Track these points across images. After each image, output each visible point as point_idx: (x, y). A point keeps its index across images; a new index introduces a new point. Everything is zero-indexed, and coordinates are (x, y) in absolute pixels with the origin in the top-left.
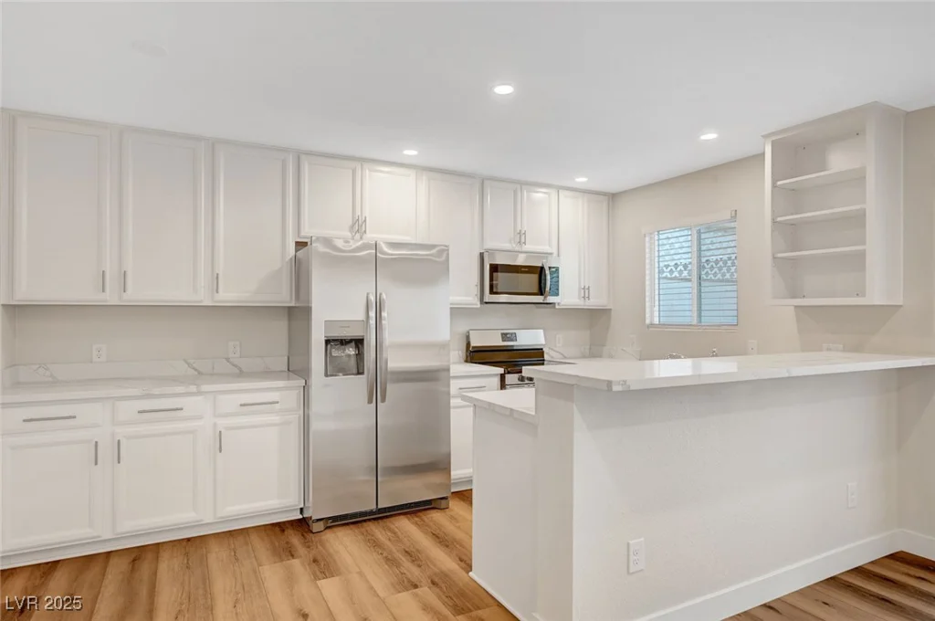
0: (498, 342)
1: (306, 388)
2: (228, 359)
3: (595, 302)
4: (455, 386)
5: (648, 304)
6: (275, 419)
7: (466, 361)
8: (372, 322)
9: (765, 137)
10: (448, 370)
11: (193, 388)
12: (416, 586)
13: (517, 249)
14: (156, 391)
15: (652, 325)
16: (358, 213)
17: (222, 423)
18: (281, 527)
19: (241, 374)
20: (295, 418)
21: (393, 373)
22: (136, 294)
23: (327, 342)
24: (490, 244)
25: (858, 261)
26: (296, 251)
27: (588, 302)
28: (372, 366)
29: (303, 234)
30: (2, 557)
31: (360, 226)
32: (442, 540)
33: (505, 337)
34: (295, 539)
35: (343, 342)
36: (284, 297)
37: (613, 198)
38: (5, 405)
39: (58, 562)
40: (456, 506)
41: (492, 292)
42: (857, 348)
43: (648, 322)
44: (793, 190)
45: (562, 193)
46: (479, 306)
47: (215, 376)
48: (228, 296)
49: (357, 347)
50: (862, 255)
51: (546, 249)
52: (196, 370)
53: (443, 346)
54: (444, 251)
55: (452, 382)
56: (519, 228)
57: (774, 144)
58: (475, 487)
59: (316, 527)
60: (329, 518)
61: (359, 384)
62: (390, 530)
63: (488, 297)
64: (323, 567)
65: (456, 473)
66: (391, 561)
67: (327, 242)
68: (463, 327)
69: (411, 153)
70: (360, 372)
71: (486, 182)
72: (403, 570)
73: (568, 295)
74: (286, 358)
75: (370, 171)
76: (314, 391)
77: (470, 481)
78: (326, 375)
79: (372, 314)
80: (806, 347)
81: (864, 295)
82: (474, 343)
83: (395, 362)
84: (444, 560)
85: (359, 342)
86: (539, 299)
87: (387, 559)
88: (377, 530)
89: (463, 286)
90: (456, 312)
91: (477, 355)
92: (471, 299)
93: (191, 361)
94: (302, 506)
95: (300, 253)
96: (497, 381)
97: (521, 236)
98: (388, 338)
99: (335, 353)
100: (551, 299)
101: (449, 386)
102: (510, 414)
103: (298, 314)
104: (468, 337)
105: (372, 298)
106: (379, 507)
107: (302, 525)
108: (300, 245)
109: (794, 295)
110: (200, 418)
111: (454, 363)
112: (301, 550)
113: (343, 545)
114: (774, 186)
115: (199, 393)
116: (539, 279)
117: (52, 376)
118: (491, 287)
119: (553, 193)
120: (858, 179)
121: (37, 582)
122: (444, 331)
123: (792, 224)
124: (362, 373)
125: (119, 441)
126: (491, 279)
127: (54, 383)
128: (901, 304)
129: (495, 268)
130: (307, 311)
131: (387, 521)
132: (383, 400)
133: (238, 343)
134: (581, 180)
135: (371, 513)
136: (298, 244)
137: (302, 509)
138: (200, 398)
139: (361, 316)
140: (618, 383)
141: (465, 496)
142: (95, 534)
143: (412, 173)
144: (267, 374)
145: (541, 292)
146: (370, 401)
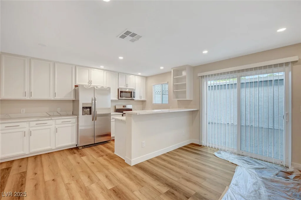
0: (122, 107)
1: (78, 118)
2: (57, 112)
3: (143, 99)
4: (112, 117)
5: (153, 100)
6: (70, 125)
7: (115, 112)
8: (93, 103)
9: (172, 68)
10: (110, 114)
11: (50, 119)
12: (103, 156)
13: (126, 88)
14: (40, 119)
15: (154, 104)
16: (90, 79)
17: (57, 126)
18: (72, 149)
19: (61, 115)
20: (75, 124)
21: (98, 115)
22: (34, 97)
23: (83, 108)
24: (120, 87)
25: (185, 92)
26: (75, 87)
27: (141, 99)
28: (93, 113)
29: (76, 84)
30: (1, 159)
31: (90, 82)
32: (108, 148)
33: (124, 106)
34: (75, 151)
35: (87, 108)
36: (72, 98)
37: (146, 78)
38: (1, 123)
39: (14, 160)
40: (112, 142)
41: (120, 97)
42: (186, 108)
43: (153, 103)
44: (177, 79)
45: (136, 76)
46: (117, 100)
47: (54, 116)
48: (58, 98)
49: (90, 109)
50: (186, 91)
51: (132, 88)
52: (49, 115)
53: (109, 108)
54: (109, 88)
55: (111, 116)
56: (126, 83)
57: (173, 70)
58: (115, 139)
59: (80, 148)
60: (83, 146)
61: (90, 117)
62: (97, 147)
63: (120, 98)
64: (82, 155)
65: (112, 136)
66: (97, 153)
67: (82, 86)
68: (114, 104)
69: (102, 67)
70: (90, 114)
71: (119, 74)
72: (100, 154)
73: (137, 98)
74: (72, 112)
75: (93, 70)
76: (80, 119)
77: (114, 137)
78: (83, 115)
79: (93, 102)
80: (179, 108)
81: (186, 98)
82: (116, 108)
83: (99, 112)
84: (109, 151)
85: (90, 108)
86: (131, 98)
87: (97, 152)
88: (94, 148)
89: (114, 96)
90: (112, 101)
91: (118, 111)
92: (116, 98)
93: (48, 113)
94: (77, 144)
95: (76, 88)
96: (121, 115)
97: (127, 85)
98: (97, 107)
99: (85, 110)
100: (133, 98)
101: (110, 117)
102: (122, 121)
103: (75, 102)
104: (115, 107)
105: (93, 98)
106: (95, 143)
107: (77, 148)
108: (76, 86)
109: (177, 98)
110: (51, 125)
111: (112, 112)
112: (77, 152)
113: (87, 151)
114: (173, 78)
115: (51, 119)
116: (131, 94)
117: (10, 117)
118: (120, 95)
119: (134, 76)
120: (185, 77)
121: (10, 164)
122: (109, 105)
123: (177, 85)
124: (91, 114)
125: (31, 131)
126: (120, 94)
127: (11, 118)
128: (192, 100)
129: (121, 92)
130: (78, 101)
131: (97, 146)
132: (96, 120)
133: (60, 108)
134: (139, 74)
135: (93, 144)
136: (75, 86)
137: (76, 145)
138: (51, 121)
139: (91, 102)
140: (138, 113)
141: (114, 140)
142: (25, 153)
143: (102, 71)
144: (67, 115)
145: (131, 97)
146: (93, 120)
